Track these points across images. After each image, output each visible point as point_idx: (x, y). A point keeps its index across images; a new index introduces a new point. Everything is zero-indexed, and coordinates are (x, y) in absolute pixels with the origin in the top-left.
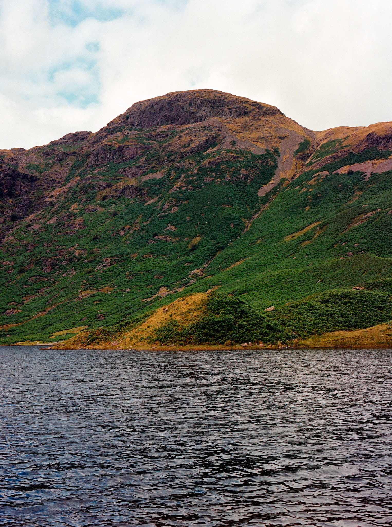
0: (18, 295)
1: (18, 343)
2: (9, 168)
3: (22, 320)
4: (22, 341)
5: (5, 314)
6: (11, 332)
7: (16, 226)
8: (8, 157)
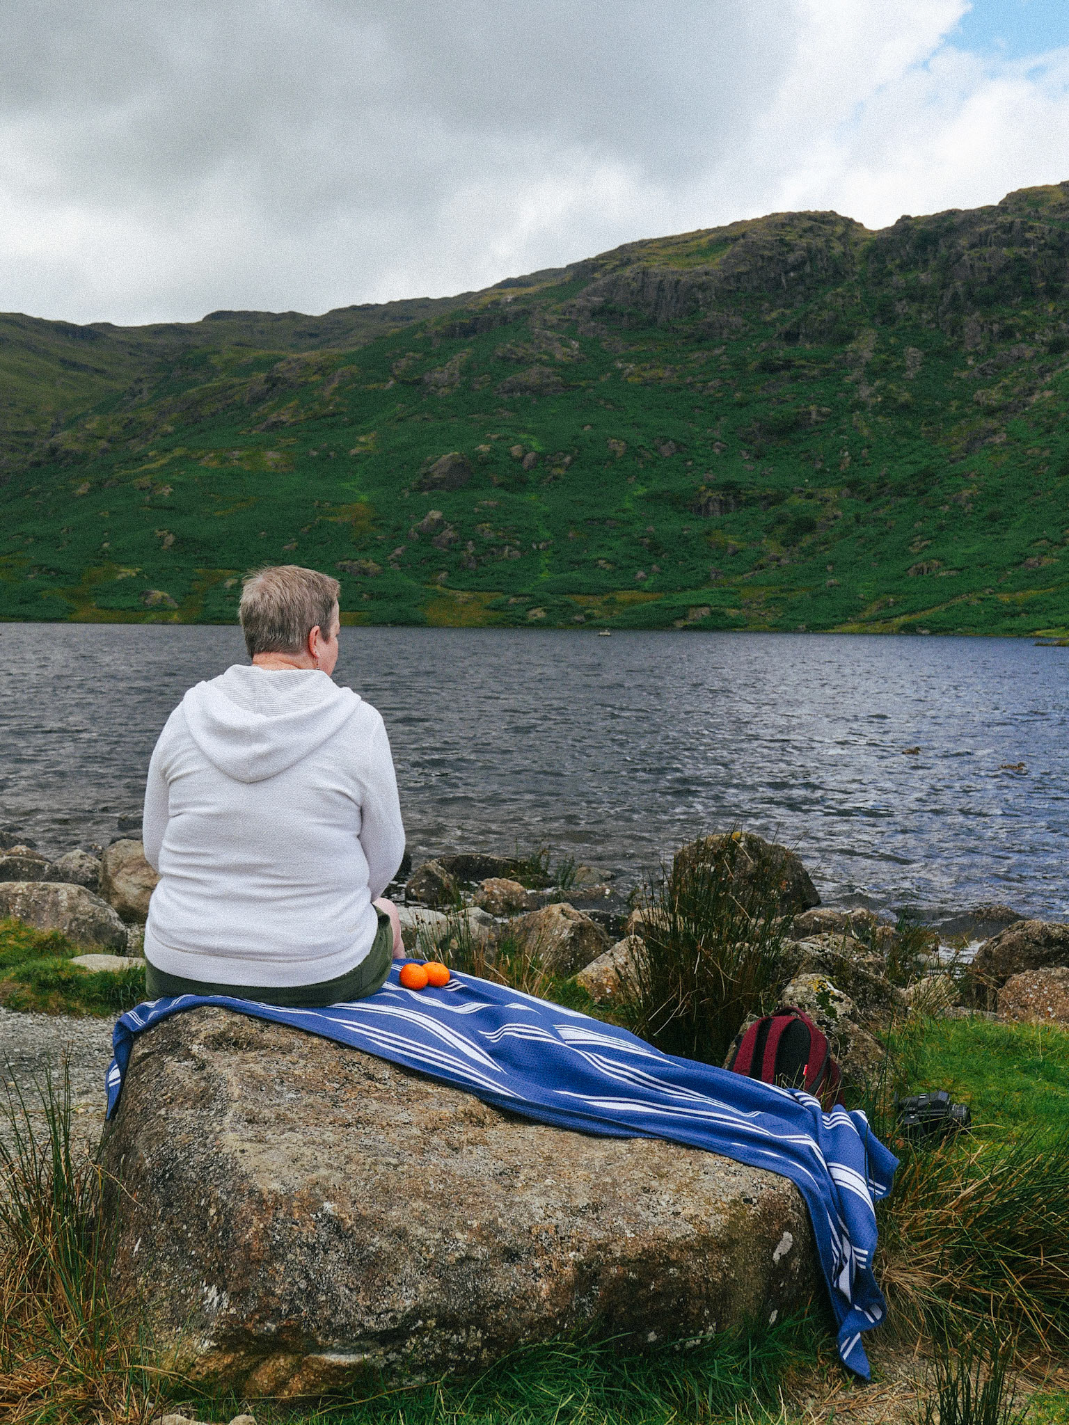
0: (1054, 525)
1: (1038, 633)
2: (1050, 231)
3: (1057, 580)
4: (1048, 628)
5: (1022, 566)
6: (1031, 608)
7: (1061, 365)
8: (1052, 203)
